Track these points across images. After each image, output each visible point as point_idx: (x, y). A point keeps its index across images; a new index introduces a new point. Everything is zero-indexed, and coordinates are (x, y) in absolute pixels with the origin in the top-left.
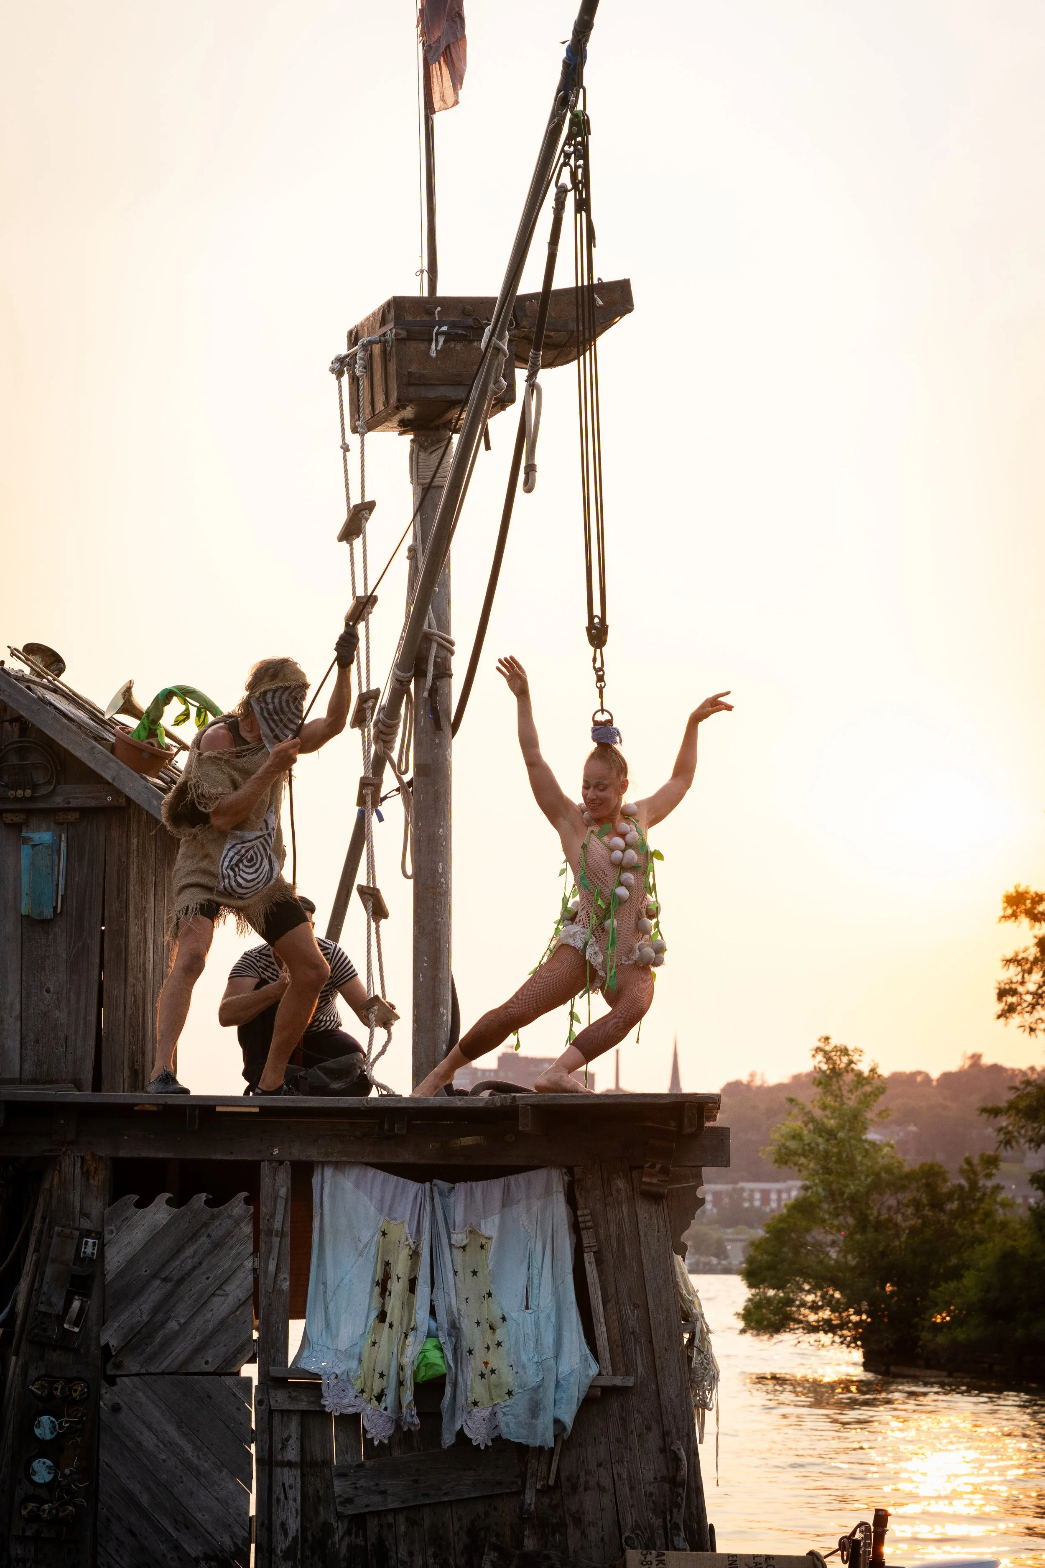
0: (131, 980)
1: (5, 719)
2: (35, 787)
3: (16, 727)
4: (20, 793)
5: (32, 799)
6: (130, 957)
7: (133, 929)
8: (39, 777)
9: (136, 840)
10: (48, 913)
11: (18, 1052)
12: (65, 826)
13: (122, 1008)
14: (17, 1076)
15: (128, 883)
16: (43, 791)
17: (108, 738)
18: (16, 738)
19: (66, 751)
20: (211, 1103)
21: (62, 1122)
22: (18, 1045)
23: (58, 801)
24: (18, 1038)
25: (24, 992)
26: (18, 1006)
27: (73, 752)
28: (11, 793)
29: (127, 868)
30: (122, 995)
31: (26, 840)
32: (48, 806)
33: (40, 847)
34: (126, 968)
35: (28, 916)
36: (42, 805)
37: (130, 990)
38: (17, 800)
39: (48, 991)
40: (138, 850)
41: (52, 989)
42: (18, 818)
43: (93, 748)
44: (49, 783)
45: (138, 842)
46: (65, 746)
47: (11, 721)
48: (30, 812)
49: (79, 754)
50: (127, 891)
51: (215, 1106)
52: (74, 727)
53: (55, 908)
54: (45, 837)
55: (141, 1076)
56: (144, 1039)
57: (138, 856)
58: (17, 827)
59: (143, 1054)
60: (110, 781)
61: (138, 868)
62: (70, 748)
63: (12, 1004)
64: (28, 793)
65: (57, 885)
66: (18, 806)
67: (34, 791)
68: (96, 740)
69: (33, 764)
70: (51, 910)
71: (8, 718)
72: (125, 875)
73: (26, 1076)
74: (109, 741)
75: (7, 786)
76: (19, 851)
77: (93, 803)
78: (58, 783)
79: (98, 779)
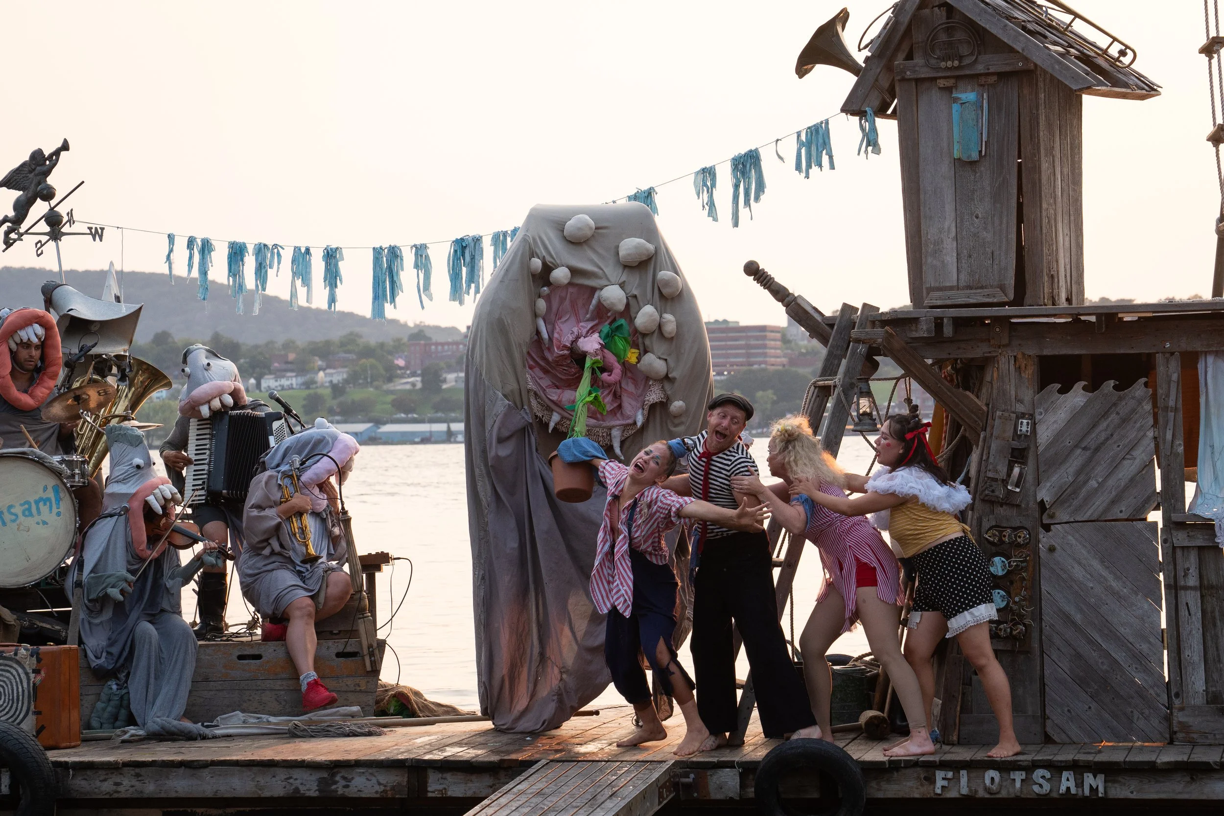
0: (1044, 206)
2: (961, 58)
3: (944, 10)
4: (949, 64)
5: (958, 68)
6: (1043, 188)
7: (1045, 166)
8: (964, 50)
9: (1043, 95)
10: (975, 156)
12: (986, 87)
13: (1039, 228)
15: (1038, 130)
16: (967, 61)
17: (1016, 15)
18: (944, 19)
19: (984, 28)
20: (1114, 311)
21: (998, 330)
23: (980, 68)
25: (958, 219)
26: (954, 230)
27: (989, 29)
28: (943, 64)
29: (1037, 118)
30: (1039, 218)
31: (956, 100)
32: (972, 72)
33: (967, 104)
34: (1040, 196)
35: (959, 159)
36: (967, 72)
37: (1044, 214)
38: (947, 69)
39: (977, 217)
40: (1045, 102)
41: (980, 216)
42: (949, 83)
43: (1005, 25)
44: (971, 54)
45: (1045, 96)
46: (983, 24)
47: (939, 7)
48: (958, 78)
49: (994, 30)
50: (1038, 136)
51: (1117, 314)
52: (989, 9)
53: (980, 152)
54: (970, 96)
55: (1056, 280)
56: (1057, 249)
57: (1045, 107)
58: (949, 90)
59: (1057, 262)
60: (1021, 51)
61: (1046, 117)
62: (987, 26)
63: (950, 228)
64: (956, 63)
65: (982, 133)
66: (949, 74)
67: (960, 62)
68: (1007, 18)
69: (958, 40)
70: (977, 154)
72: (1036, 122)
74: (1018, 19)
75: (939, 59)
76: (950, 108)
77: (1007, 69)
78: (979, 54)
79: (1011, 49)
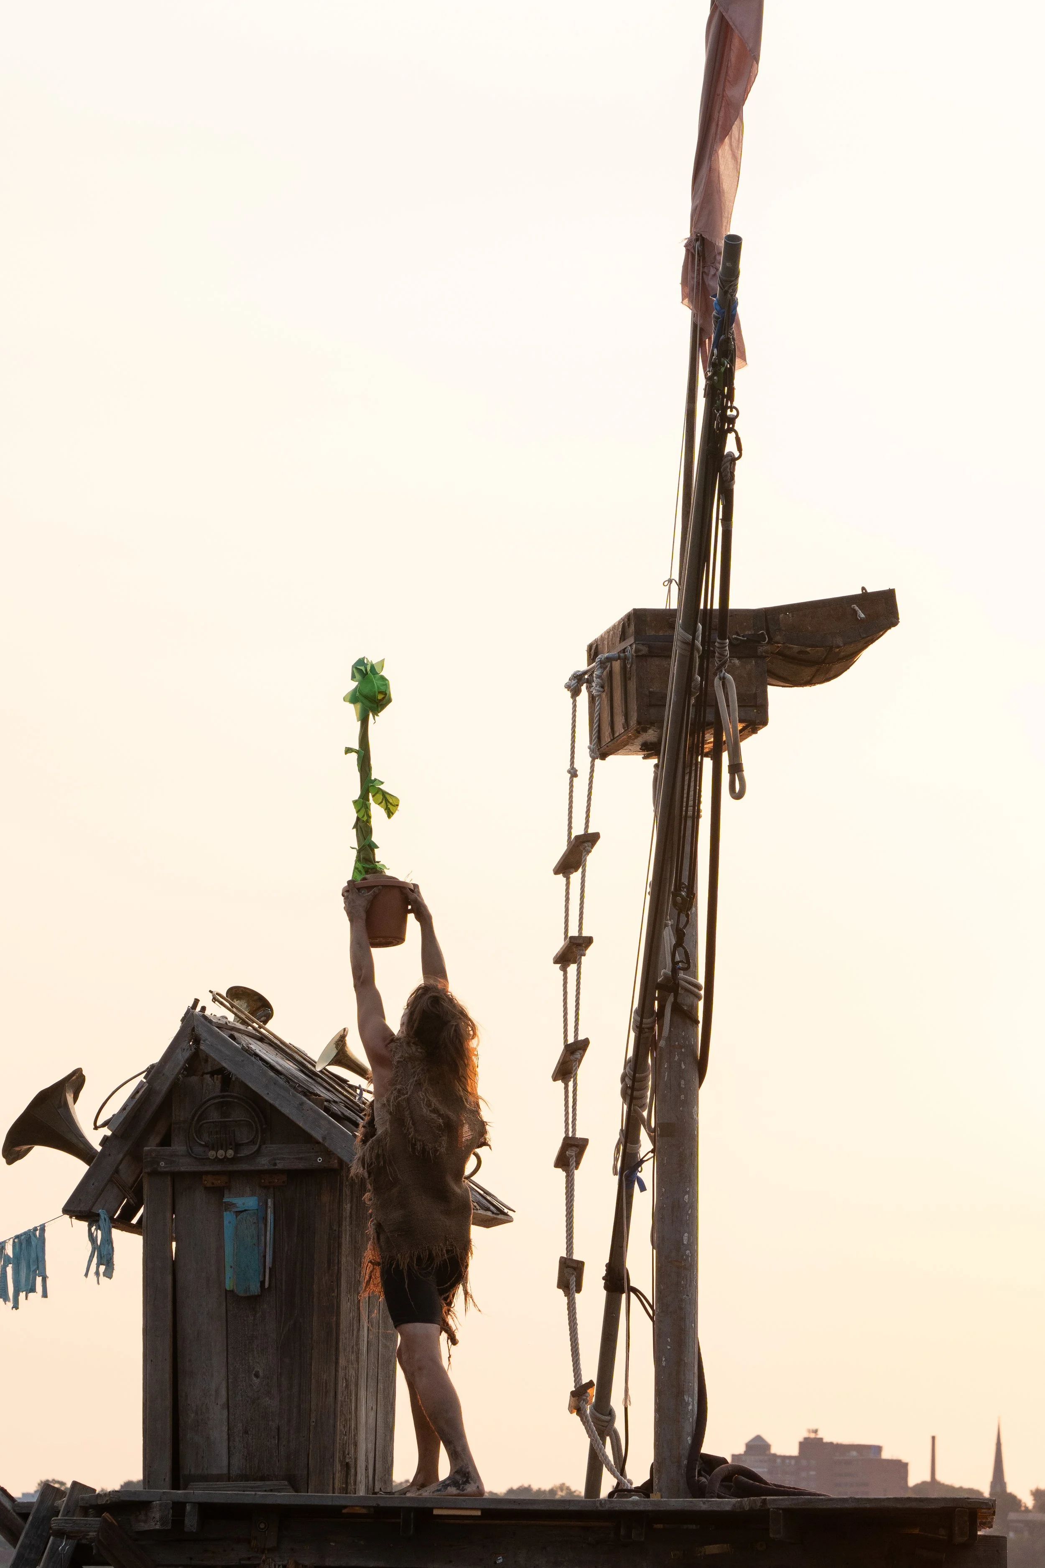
0: (342, 1362)
1: (206, 1071)
2: (237, 1147)
3: (218, 1079)
4: (221, 1153)
5: (232, 1160)
6: (342, 1337)
7: (345, 1305)
8: (243, 1136)
9: (349, 1205)
10: (255, 1289)
11: (225, 1444)
12: (272, 1189)
13: (332, 1394)
14: (225, 1471)
15: (339, 1253)
16: (245, 1152)
17: (319, 1093)
18: (217, 1092)
19: (272, 1107)
20: (428, 1505)
21: (262, 1526)
22: (226, 1437)
23: (263, 1163)
24: (225, 1429)
25: (231, 1376)
26: (223, 1392)
27: (280, 1108)
28: (212, 1154)
29: (339, 1237)
30: (333, 1379)
31: (228, 1206)
32: (252, 1168)
33: (244, 1215)
34: (337, 1349)
35: (232, 1291)
36: (245, 1167)
37: (341, 1373)
38: (218, 1161)
39: (257, 1376)
40: (351, 1217)
41: (261, 1374)
42: (219, 1182)
43: (302, 1104)
44: (253, 1142)
45: (351, 1208)
46: (272, 1102)
47: (212, 1074)
48: (232, 1174)
49: (286, 1110)
50: (339, 1262)
51: (431, 1509)
52: (281, 1081)
53: (262, 1283)
54: (249, 1202)
55: (353, 1471)
56: (356, 1428)
57: (351, 1223)
58: (218, 1192)
59: (356, 1445)
60: (321, 1140)
61: (351, 1236)
62: (277, 1104)
63: (217, 1391)
64: (230, 1153)
65: (265, 1257)
66: (218, 1168)
67: (236, 1152)
68: (305, 1095)
69: (236, 1121)
70: (259, 1285)
71: (209, 1069)
72: (336, 1245)
73: (235, 1471)
74: (319, 1096)
75: (206, 1146)
76: (221, 1218)
77: (301, 1165)
78: (263, 1142)
79: (308, 1138)
